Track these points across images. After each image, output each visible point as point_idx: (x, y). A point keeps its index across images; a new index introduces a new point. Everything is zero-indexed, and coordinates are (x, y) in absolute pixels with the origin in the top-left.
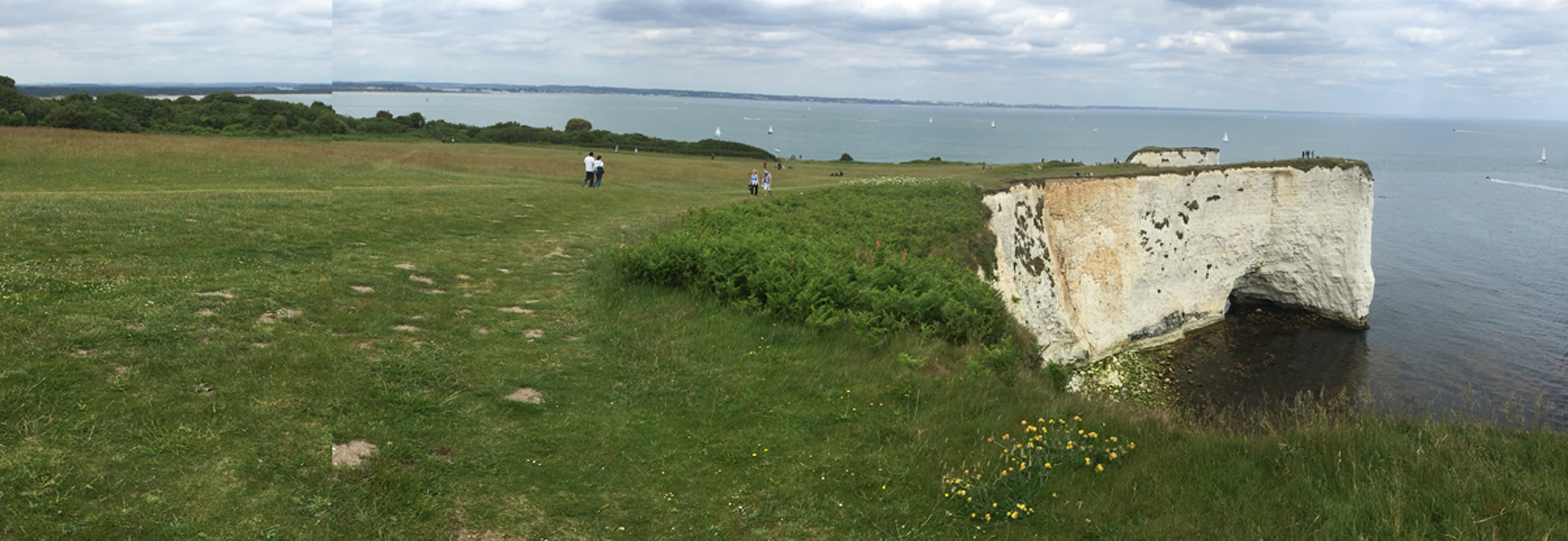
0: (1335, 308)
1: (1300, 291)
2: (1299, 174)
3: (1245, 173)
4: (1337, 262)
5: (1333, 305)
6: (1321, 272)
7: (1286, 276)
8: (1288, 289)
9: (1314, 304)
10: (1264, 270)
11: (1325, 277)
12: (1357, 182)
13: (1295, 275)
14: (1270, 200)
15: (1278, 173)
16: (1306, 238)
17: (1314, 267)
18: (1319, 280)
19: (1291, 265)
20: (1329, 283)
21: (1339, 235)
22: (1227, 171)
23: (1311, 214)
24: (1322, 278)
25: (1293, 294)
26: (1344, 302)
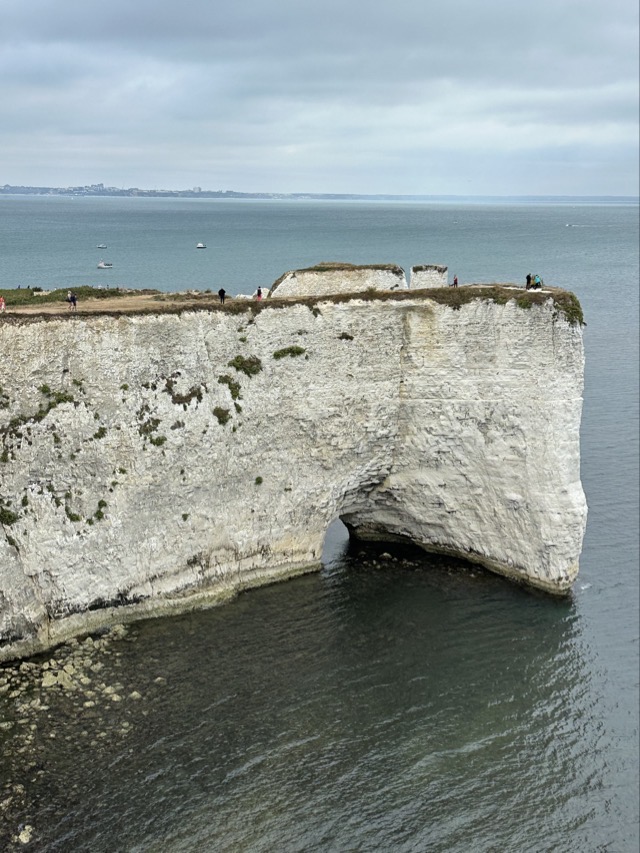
0: (515, 558)
1: (451, 522)
2: (444, 313)
3: (353, 309)
4: (513, 472)
5: (509, 552)
6: (486, 489)
7: (427, 493)
8: (428, 516)
9: (477, 547)
10: (393, 481)
11: (494, 498)
12: (549, 326)
13: (440, 492)
14: (397, 357)
15: (411, 308)
16: (457, 426)
17: (474, 479)
18: (484, 502)
19: (434, 472)
20: (500, 509)
21: (517, 421)
22: (320, 306)
23: (466, 382)
24: (489, 499)
25: (441, 527)
26: (528, 547)
